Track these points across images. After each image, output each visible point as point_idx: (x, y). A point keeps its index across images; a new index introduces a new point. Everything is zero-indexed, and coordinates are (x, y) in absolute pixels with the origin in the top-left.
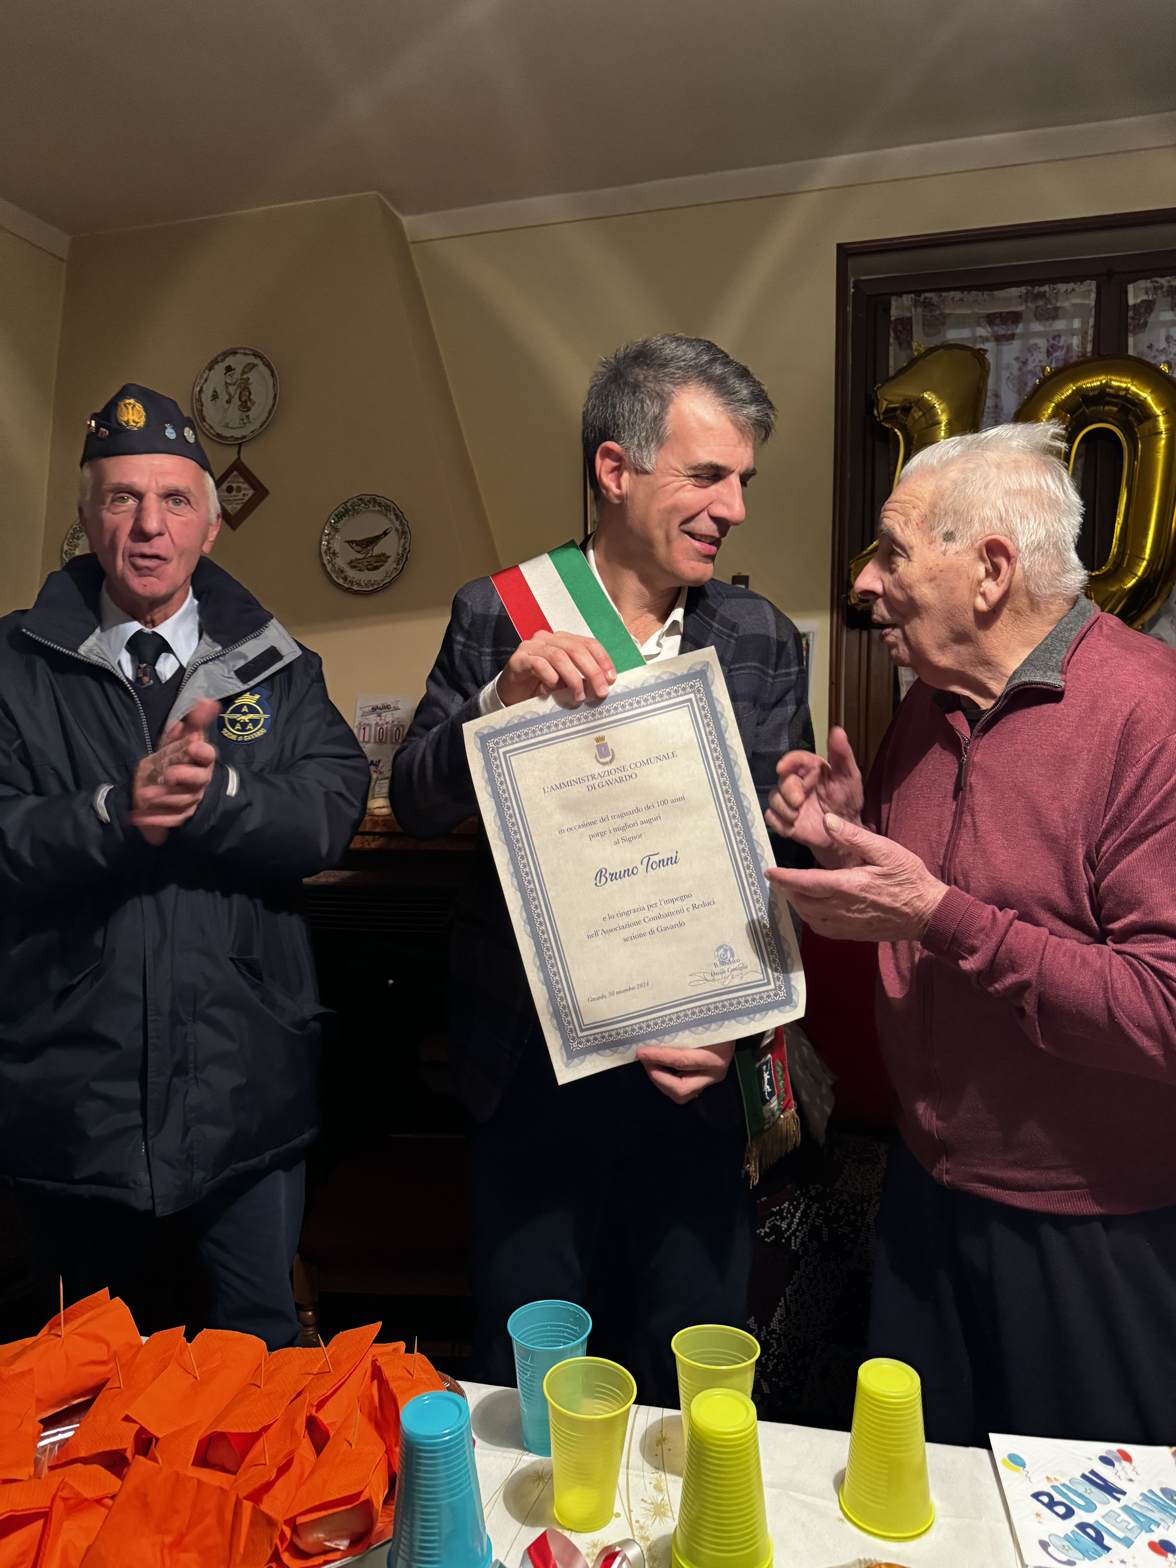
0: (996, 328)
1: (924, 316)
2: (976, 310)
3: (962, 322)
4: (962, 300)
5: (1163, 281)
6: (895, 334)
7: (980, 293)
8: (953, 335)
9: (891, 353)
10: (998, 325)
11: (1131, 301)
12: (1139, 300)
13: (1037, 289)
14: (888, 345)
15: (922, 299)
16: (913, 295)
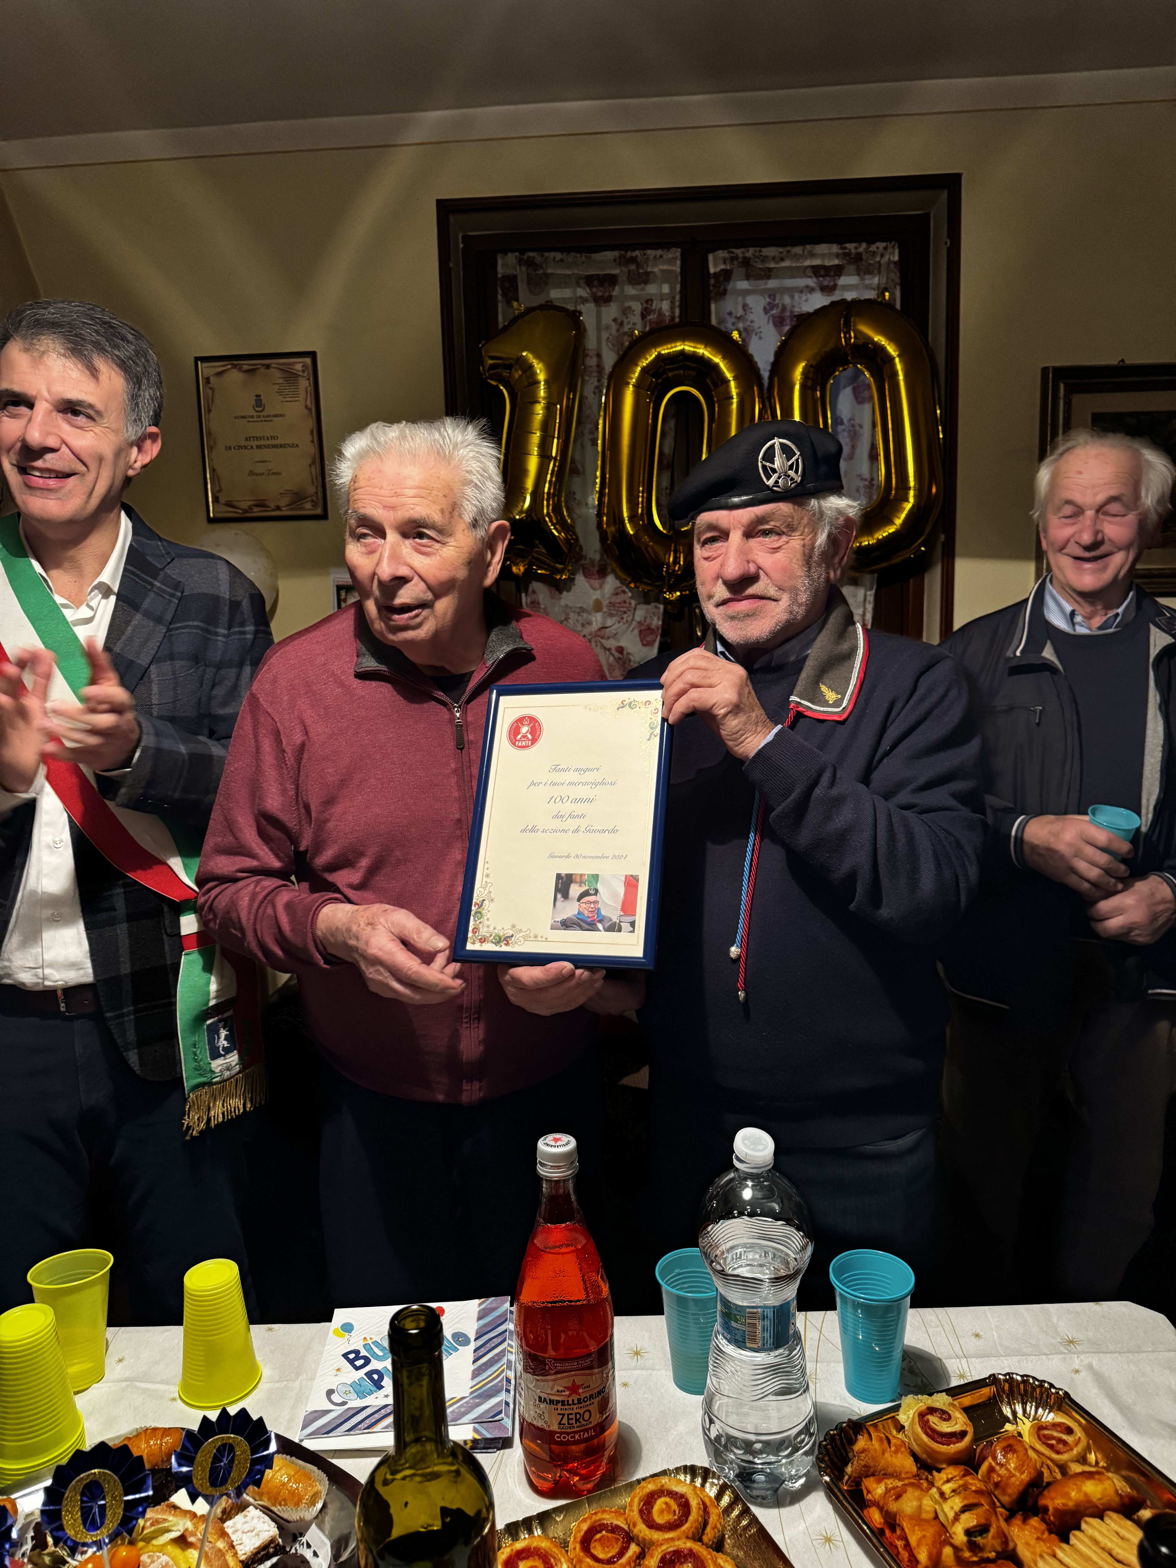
0: (594, 290)
1: (528, 274)
2: (576, 271)
3: (564, 281)
4: (562, 260)
5: (739, 252)
6: (502, 291)
7: (579, 255)
8: (556, 294)
9: (500, 310)
10: (596, 287)
11: (712, 270)
12: (718, 269)
13: (629, 254)
14: (496, 302)
15: (525, 257)
16: (517, 254)
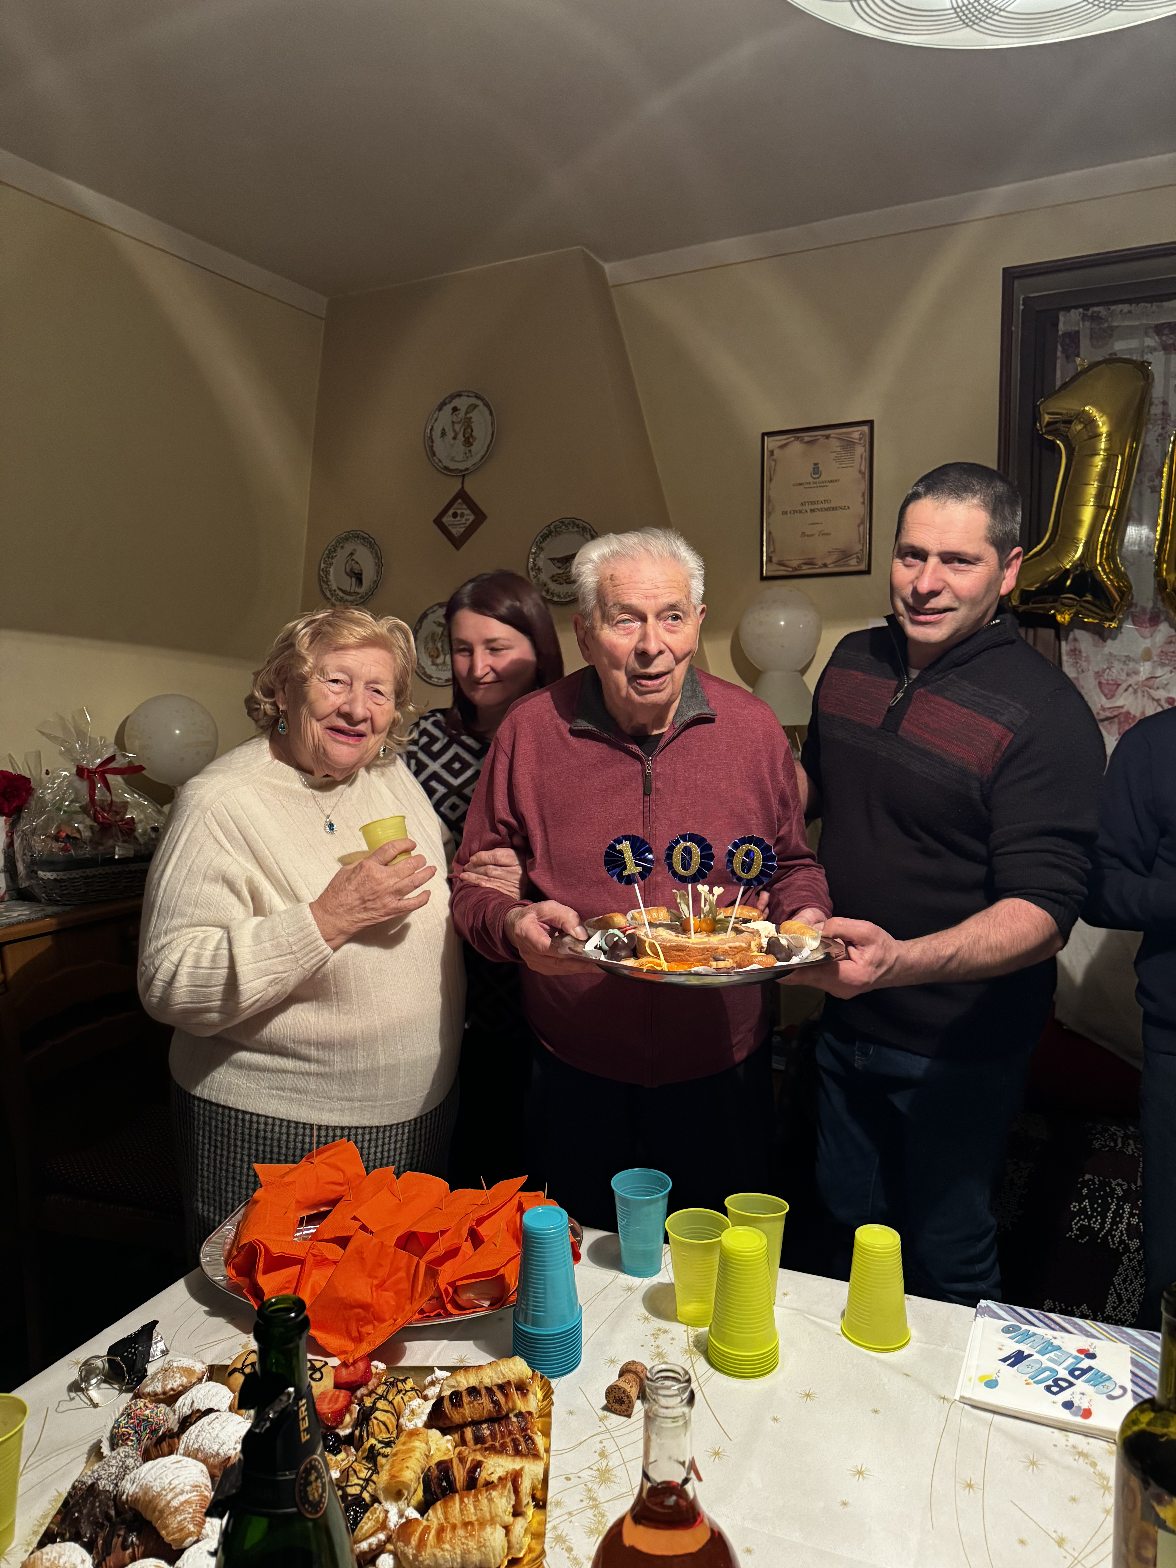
0: (1164, 338)
1: (1092, 329)
2: (1145, 322)
3: (1130, 333)
4: (1130, 312)
6: (1063, 347)
7: (1149, 305)
8: (1120, 346)
9: (1058, 366)
10: (1167, 335)
14: (1056, 358)
15: (1089, 313)
16: (1081, 310)
